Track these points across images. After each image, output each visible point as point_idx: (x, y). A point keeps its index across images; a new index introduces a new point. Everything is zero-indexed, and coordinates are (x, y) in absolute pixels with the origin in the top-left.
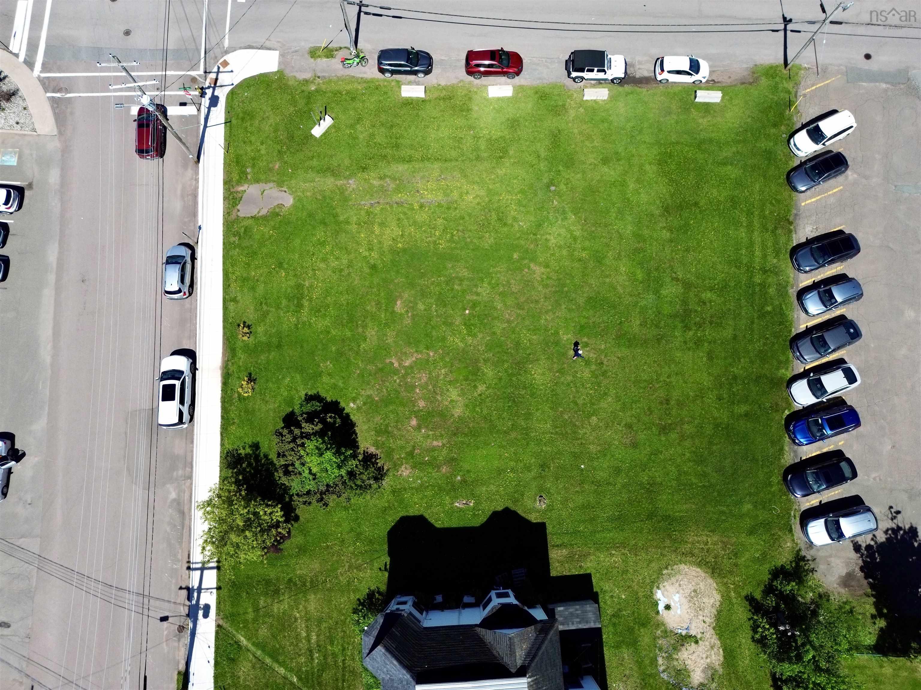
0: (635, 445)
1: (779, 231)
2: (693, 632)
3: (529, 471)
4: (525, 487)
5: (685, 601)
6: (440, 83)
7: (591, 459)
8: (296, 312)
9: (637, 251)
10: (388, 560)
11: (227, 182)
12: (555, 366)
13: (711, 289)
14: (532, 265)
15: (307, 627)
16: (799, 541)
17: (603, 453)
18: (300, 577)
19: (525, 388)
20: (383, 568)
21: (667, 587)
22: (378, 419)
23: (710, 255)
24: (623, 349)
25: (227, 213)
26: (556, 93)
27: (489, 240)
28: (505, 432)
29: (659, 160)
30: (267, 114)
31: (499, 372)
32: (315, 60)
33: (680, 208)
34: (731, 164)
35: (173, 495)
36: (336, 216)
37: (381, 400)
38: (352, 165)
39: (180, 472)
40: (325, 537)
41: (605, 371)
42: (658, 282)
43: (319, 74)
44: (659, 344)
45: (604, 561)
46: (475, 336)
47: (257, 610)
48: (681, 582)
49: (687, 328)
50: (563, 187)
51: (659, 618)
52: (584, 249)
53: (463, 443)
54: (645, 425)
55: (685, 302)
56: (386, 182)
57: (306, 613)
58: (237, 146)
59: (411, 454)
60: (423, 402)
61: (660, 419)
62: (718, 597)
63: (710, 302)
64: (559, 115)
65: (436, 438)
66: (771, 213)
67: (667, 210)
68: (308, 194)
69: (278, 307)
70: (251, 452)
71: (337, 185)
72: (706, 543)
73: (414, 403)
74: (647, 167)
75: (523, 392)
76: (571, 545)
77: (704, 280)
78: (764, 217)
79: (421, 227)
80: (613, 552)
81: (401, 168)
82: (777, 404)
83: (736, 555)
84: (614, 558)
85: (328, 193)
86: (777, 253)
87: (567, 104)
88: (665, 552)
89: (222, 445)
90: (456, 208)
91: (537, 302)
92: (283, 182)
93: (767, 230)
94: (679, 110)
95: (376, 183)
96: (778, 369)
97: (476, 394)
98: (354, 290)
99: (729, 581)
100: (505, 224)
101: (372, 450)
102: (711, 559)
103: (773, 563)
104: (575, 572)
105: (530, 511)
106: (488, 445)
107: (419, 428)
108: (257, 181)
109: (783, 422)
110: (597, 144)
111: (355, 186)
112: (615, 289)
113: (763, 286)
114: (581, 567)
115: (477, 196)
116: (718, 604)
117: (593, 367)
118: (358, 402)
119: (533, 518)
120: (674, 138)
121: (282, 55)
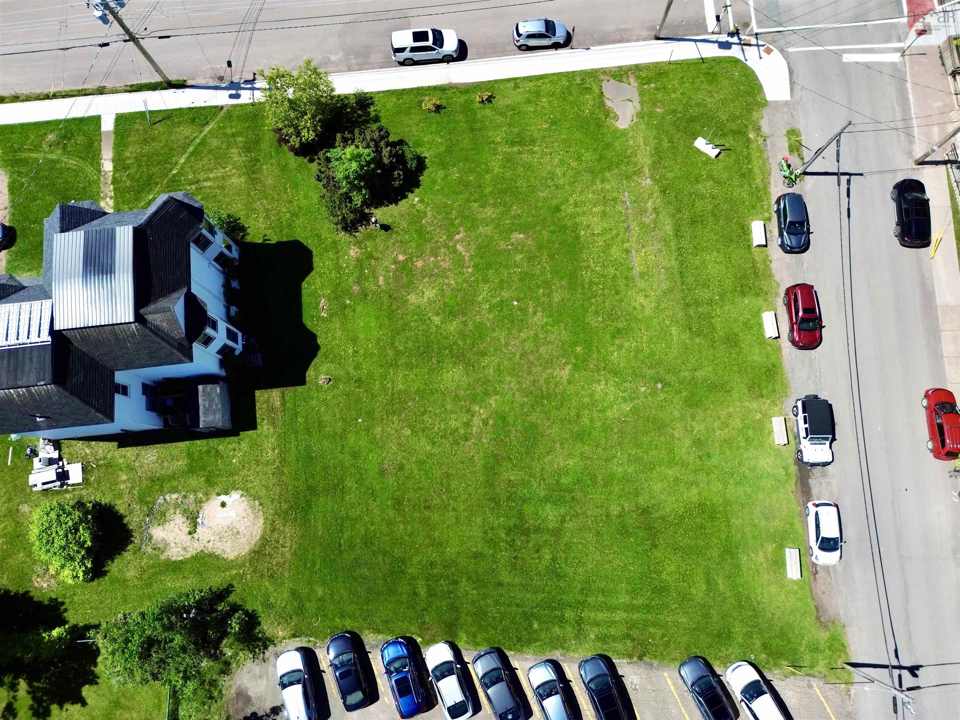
0: (382, 473)
1: (629, 643)
2: (199, 529)
3: (355, 368)
4: (339, 364)
5: (228, 522)
6: (773, 262)
7: (367, 430)
8: (507, 141)
9: (594, 478)
10: (273, 242)
11: (638, 68)
12: (462, 392)
13: (554, 559)
14: (569, 367)
15: (217, 178)
16: (283, 645)
17: (373, 441)
18: (260, 169)
19: (438, 362)
20: (266, 238)
21: (243, 505)
22: (404, 224)
23: (593, 560)
24: (482, 462)
25: (604, 71)
26: (777, 387)
27: (595, 322)
28: (393, 344)
29: (705, 504)
30: (716, 95)
31: (454, 336)
32: (785, 135)
33: (649, 528)
34: (709, 590)
36: (609, 169)
37: (422, 227)
38: (667, 179)
39: (354, 61)
40: (296, 186)
41: (458, 444)
42: (559, 500)
43: (768, 141)
44: (489, 500)
45: (268, 442)
46: (490, 310)
47: (233, 135)
48: (246, 519)
49: (509, 530)
50: (662, 396)
51: (214, 496)
52: (591, 420)
53: (382, 304)
54: (403, 484)
55: (537, 530)
56: (651, 215)
57: (229, 176)
58: (678, 72)
59: (370, 256)
60: (420, 265)
61: (409, 500)
62: (231, 556)
63: (539, 558)
64: (749, 391)
65: (386, 278)
66: (652, 635)
67: (645, 511)
68: (631, 142)
69: (510, 125)
70: (371, 116)
71: (643, 168)
72: (283, 546)
73: (420, 256)
74: (694, 491)
75: (434, 361)
76: (284, 411)
77: (564, 552)
78: (646, 626)
79: (604, 252)
80: (276, 451)
81: (669, 228)
82: (428, 629)
83: (272, 576)
84: (270, 452)
85: (634, 159)
86: (602, 639)
87: (764, 400)
88: (275, 504)
89: (378, 93)
90: (627, 285)
91: (530, 373)
92: (642, 117)
93: (630, 629)
94: (772, 530)
95: (650, 205)
96: (466, 632)
97: (430, 314)
98: (532, 192)
99: (246, 569)
100: (614, 337)
102: (268, 550)
103: (263, 615)
104: (259, 414)
105: (316, 370)
106: (380, 328)
107: (396, 262)
108: (641, 94)
109: (408, 635)
110: (717, 434)
111: (643, 184)
112: (548, 453)
113: (562, 620)
114: (263, 419)
115: (643, 307)
116: (225, 556)
117: (462, 431)
118: (420, 205)
119: (310, 373)
120: (736, 522)
121: (786, 103)
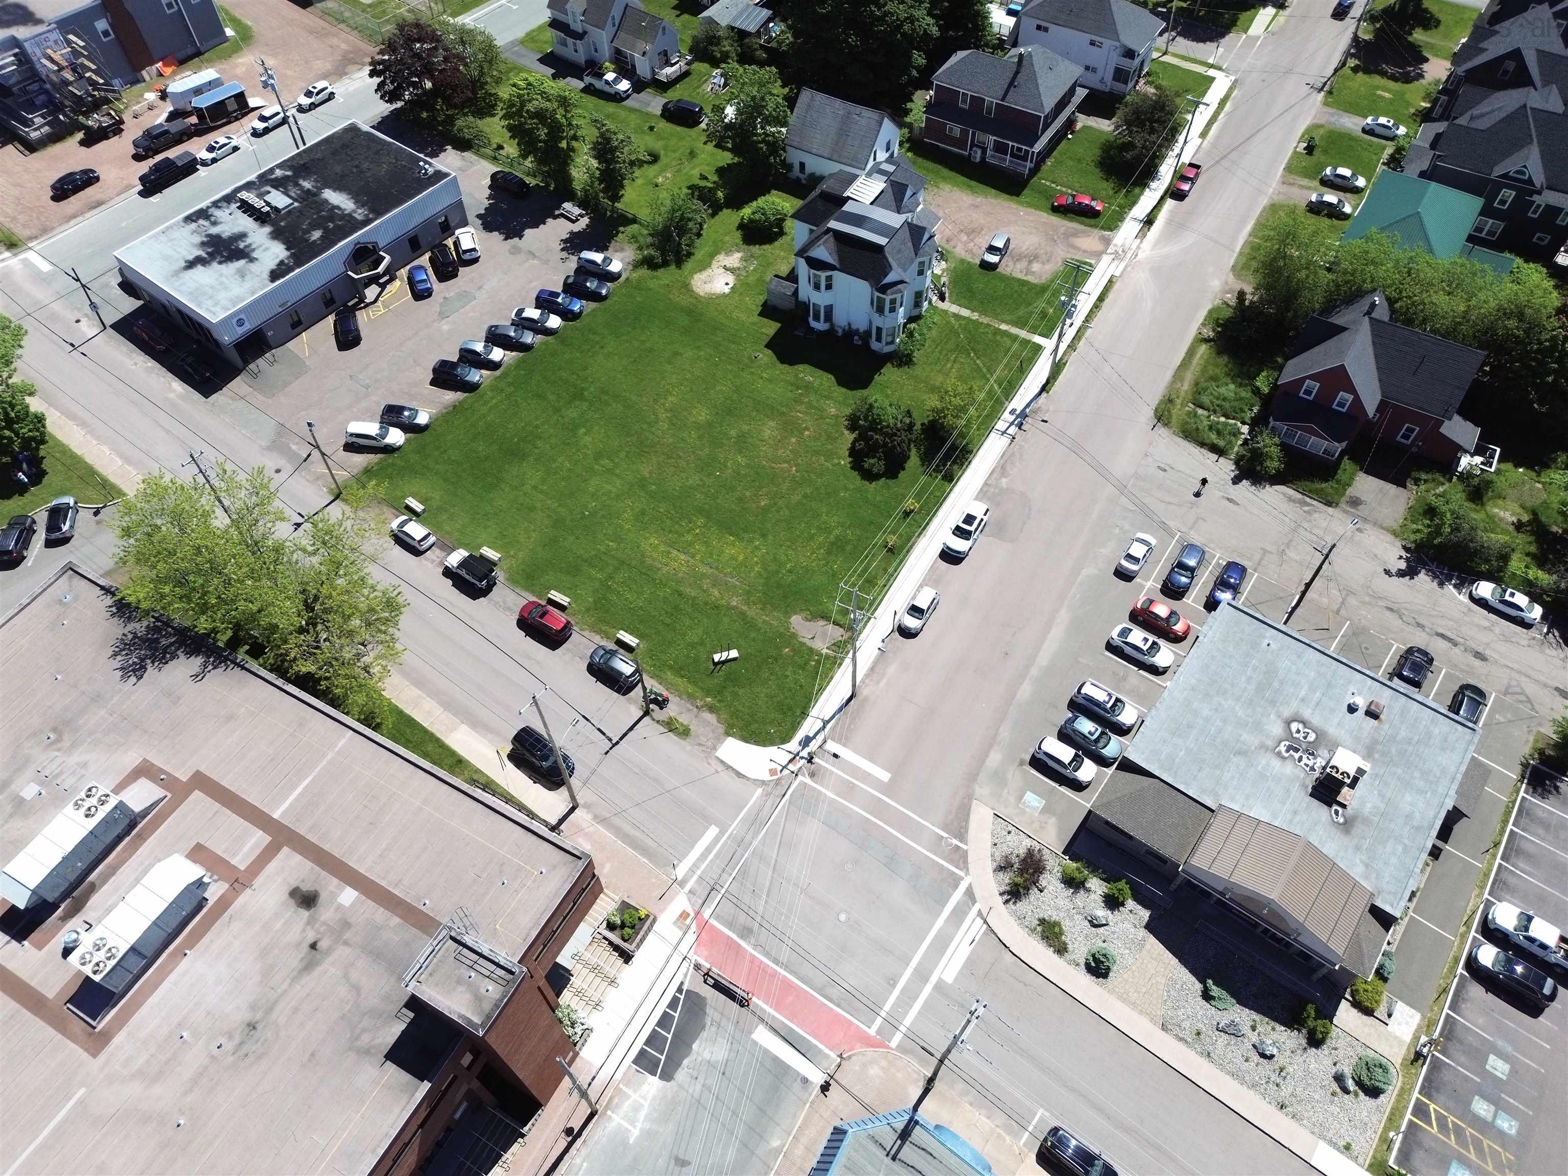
0: (676, 353)
1: (467, 406)
2: (723, 270)
3: (752, 372)
4: (762, 367)
5: (715, 282)
6: (600, 639)
7: (708, 360)
9: (568, 444)
10: (876, 377)
12: (686, 414)
13: (545, 399)
14: (647, 476)
17: (698, 359)
19: (717, 413)
20: (882, 374)
21: (719, 291)
22: (830, 446)
26: (518, 576)
27: (663, 507)
28: (750, 398)
29: (495, 489)
31: (726, 429)
32: (688, 726)
33: (513, 453)
35: (1004, 480)
37: (820, 455)
38: (725, 615)
41: (656, 395)
42: (574, 421)
43: (695, 710)
44: (609, 390)
45: (744, 316)
46: (725, 457)
48: (709, 289)
49: (583, 389)
50: (579, 510)
51: (736, 283)
53: (783, 407)
54: (659, 359)
55: (569, 402)
59: (822, 418)
60: (792, 440)
61: (647, 356)
62: (696, 276)
63: (554, 393)
64: (532, 557)
65: (798, 418)
66: (459, 418)
67: (523, 457)
68: (776, 614)
70: (932, 473)
71: (748, 607)
72: (679, 297)
73: (799, 443)
74: (507, 489)
75: (720, 412)
76: (757, 332)
77: (544, 406)
78: (466, 418)
80: (735, 317)
81: (687, 590)
82: (571, 329)
83: (668, 285)
84: (738, 315)
85: (760, 605)
86: (483, 396)
87: (518, 563)
88: (706, 304)
89: (951, 490)
90: (669, 540)
91: (664, 454)
92: (790, 636)
93: (473, 410)
94: (443, 512)
95: (716, 591)
96: (552, 343)
97: (752, 426)
98: (789, 529)
100: (642, 510)
101: (846, 432)
102: (683, 290)
103: (652, 272)
104: (765, 320)
105: (769, 356)
106: (767, 397)
107: (807, 429)
108: (811, 650)
109: (577, 321)
110: (526, 523)
111: (735, 598)
112: (606, 433)
113: (511, 384)
114: (761, 320)
115: (646, 538)
116: (699, 274)
118: (837, 462)
119: (769, 352)
120: (468, 497)
121: (715, 748)
